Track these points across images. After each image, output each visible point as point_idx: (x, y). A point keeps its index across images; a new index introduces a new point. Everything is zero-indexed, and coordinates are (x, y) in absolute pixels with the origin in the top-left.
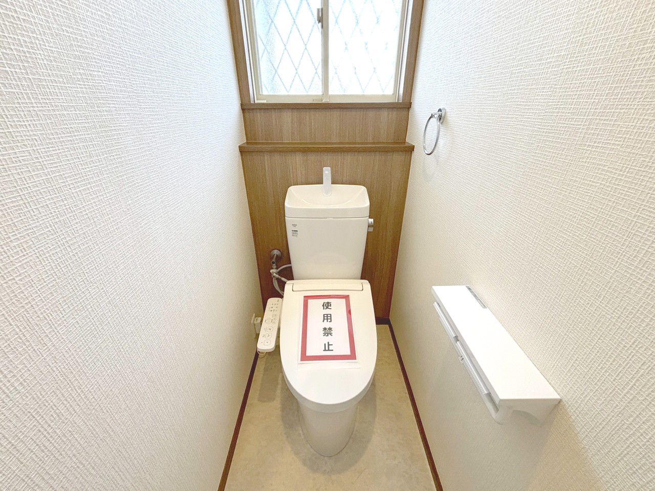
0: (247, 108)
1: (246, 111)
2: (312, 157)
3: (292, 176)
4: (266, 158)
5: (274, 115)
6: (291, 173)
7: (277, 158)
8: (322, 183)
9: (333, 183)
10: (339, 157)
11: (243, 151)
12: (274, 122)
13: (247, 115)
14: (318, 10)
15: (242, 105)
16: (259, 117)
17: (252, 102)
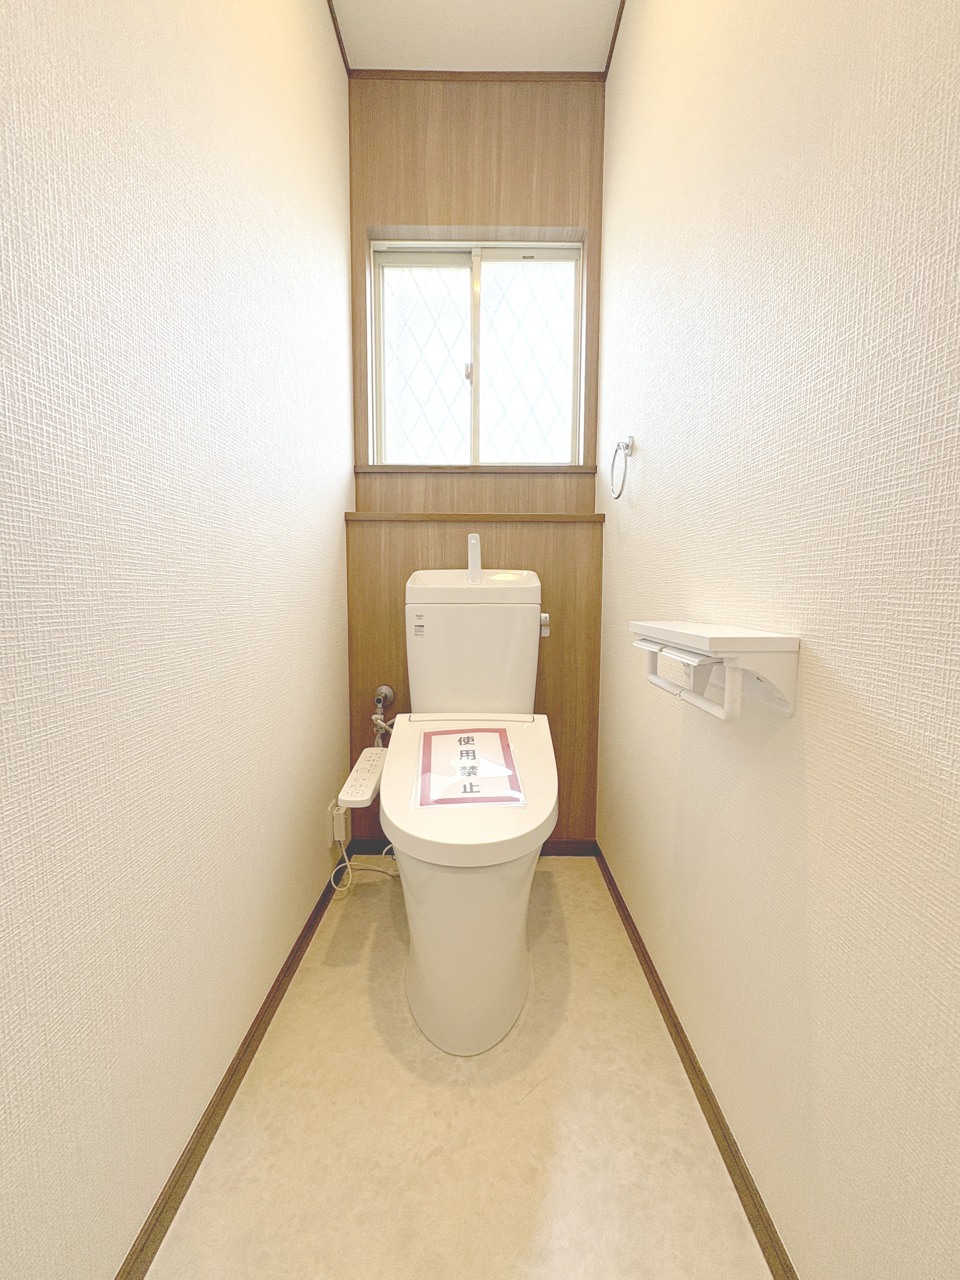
0: (362, 472)
1: (361, 476)
2: (452, 530)
3: (420, 558)
4: (383, 530)
5: (400, 481)
6: (420, 553)
7: (400, 531)
8: (467, 568)
9: (483, 567)
10: (493, 531)
11: (349, 520)
12: (399, 490)
13: (361, 481)
14: (467, 366)
15: (355, 467)
16: (378, 484)
17: (371, 463)
